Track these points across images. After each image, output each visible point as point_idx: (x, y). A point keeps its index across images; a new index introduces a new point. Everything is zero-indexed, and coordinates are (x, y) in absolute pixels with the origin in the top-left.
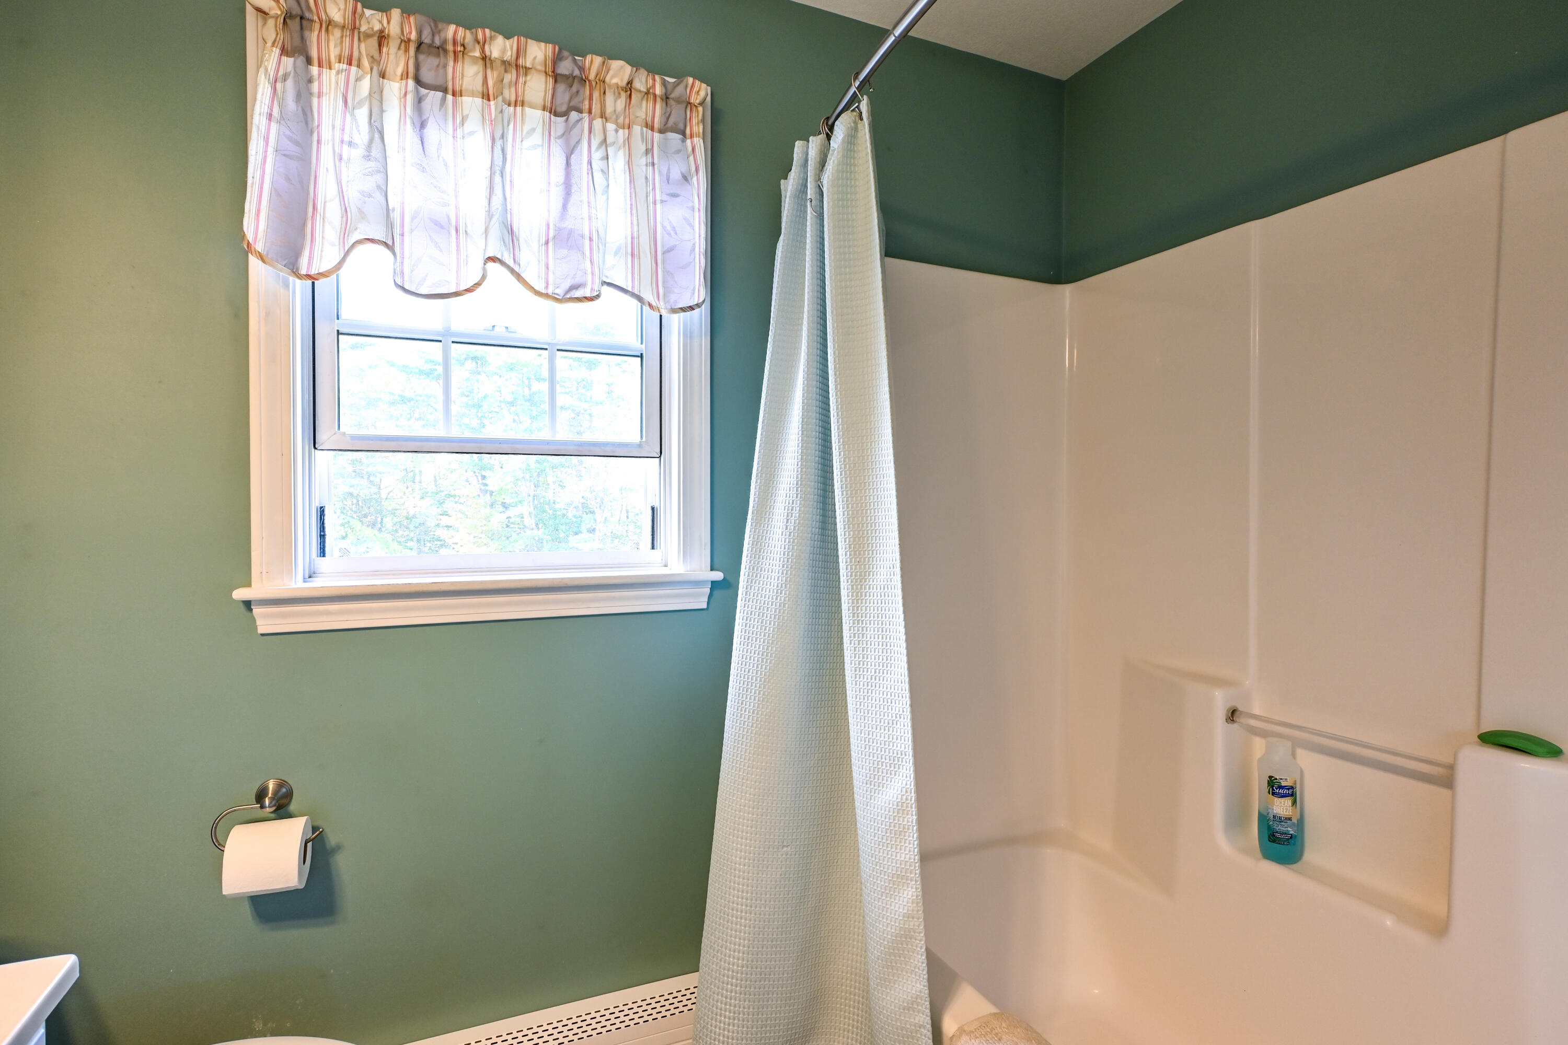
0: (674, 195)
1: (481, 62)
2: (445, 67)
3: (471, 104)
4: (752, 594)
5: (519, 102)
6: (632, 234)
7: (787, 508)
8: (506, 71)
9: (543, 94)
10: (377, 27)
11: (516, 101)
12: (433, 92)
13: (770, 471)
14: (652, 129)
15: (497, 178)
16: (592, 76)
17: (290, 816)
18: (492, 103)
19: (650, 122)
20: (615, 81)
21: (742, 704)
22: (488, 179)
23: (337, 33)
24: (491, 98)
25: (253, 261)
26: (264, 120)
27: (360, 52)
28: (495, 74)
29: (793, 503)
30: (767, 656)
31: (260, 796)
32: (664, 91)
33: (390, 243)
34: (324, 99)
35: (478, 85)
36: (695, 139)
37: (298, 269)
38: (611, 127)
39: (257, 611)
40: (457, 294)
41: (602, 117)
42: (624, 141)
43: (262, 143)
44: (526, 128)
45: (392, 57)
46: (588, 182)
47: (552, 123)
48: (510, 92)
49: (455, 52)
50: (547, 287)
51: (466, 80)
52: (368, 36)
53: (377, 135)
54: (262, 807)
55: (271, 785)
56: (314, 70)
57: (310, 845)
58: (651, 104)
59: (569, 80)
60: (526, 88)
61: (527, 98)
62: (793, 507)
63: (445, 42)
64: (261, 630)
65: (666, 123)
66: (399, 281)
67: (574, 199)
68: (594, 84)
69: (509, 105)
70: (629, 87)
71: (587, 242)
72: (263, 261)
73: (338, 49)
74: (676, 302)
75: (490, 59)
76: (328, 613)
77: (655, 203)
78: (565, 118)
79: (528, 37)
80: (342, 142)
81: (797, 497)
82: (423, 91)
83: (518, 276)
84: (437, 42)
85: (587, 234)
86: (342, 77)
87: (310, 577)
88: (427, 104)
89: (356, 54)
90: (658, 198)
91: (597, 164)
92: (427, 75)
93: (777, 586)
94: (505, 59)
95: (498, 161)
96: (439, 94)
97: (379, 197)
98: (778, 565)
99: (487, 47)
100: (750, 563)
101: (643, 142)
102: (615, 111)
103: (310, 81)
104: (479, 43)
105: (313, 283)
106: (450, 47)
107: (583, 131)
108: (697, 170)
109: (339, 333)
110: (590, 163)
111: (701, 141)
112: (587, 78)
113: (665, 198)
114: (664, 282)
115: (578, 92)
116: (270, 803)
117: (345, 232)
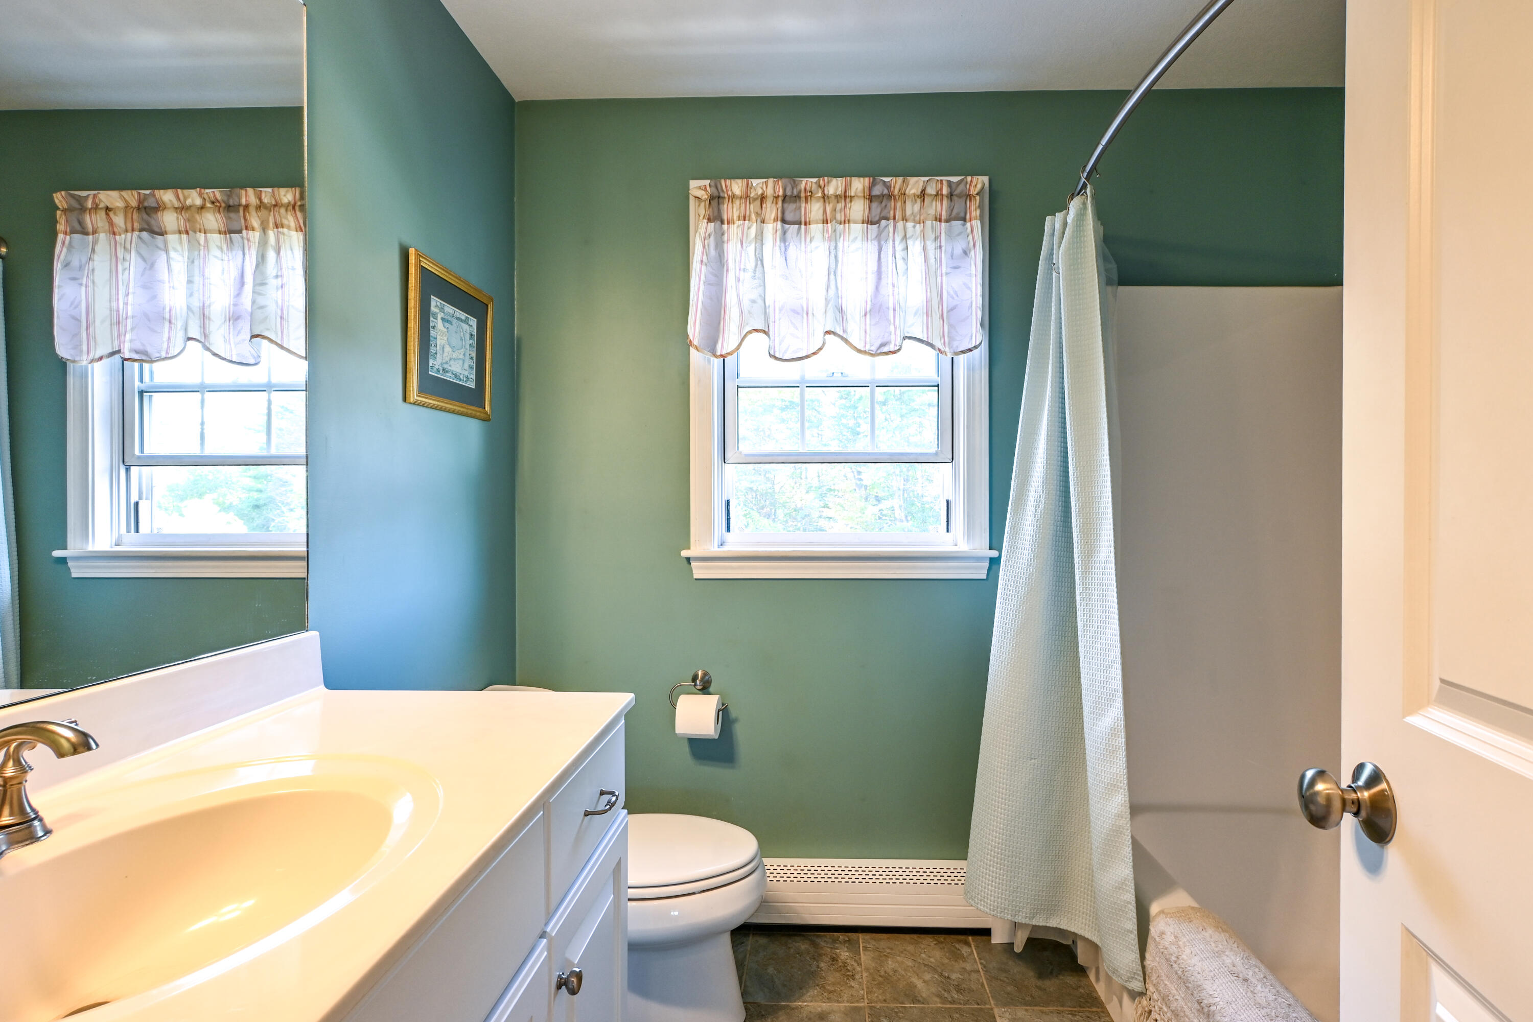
0: (956, 268)
1: (822, 200)
2: (800, 208)
3: (816, 229)
4: (1009, 566)
5: (847, 221)
6: (927, 299)
7: (1036, 501)
8: (838, 202)
9: (862, 212)
10: (760, 192)
11: (845, 221)
12: (792, 226)
13: (1025, 473)
14: (940, 221)
15: (832, 277)
16: (896, 192)
17: (709, 694)
18: (829, 225)
19: (938, 216)
20: (913, 191)
21: (1001, 648)
22: (827, 276)
23: (737, 202)
24: (829, 221)
25: (692, 350)
26: (699, 265)
27: (750, 212)
28: (831, 205)
29: (1040, 497)
30: (1019, 613)
31: (694, 679)
32: (949, 190)
33: (767, 330)
34: (730, 243)
35: (820, 216)
36: (973, 221)
37: (716, 353)
38: (910, 225)
39: (693, 564)
40: (807, 357)
41: (903, 220)
42: (920, 232)
43: (697, 279)
44: (852, 237)
45: (768, 209)
46: (892, 269)
47: (869, 230)
48: (841, 216)
49: (806, 197)
50: (865, 346)
51: (812, 213)
52: (755, 200)
53: (759, 263)
54: (696, 686)
55: (700, 673)
56: (725, 226)
57: (721, 713)
58: (939, 203)
59: (881, 198)
60: (851, 210)
61: (851, 218)
62: (1040, 500)
63: (800, 192)
64: (695, 576)
65: (950, 215)
66: (772, 353)
67: (883, 282)
68: (897, 197)
69: (840, 224)
70: (923, 195)
71: (891, 312)
72: (698, 350)
73: (738, 212)
74: (957, 347)
75: (828, 197)
76: (732, 568)
77: (941, 276)
78: (878, 225)
79: (851, 176)
80: (740, 270)
81: (1043, 492)
82: (787, 226)
83: (846, 341)
84: (795, 193)
85: (891, 306)
86: (740, 229)
87: (721, 545)
88: (789, 235)
89: (748, 213)
90: (944, 271)
91: (899, 255)
92: (789, 216)
93: (1028, 560)
94: (837, 194)
95: (833, 266)
96: (797, 226)
97: (760, 302)
98: (1028, 545)
99: (826, 189)
100: (1009, 542)
101: (933, 231)
102: (913, 213)
103: (723, 234)
104: (821, 187)
105: (724, 360)
106: (803, 195)
107: (889, 233)
108: (974, 245)
109: (738, 387)
110: (894, 255)
111: (979, 222)
112: (893, 195)
113: (949, 270)
114: (949, 333)
115: (886, 206)
116: (700, 683)
117: (741, 327)
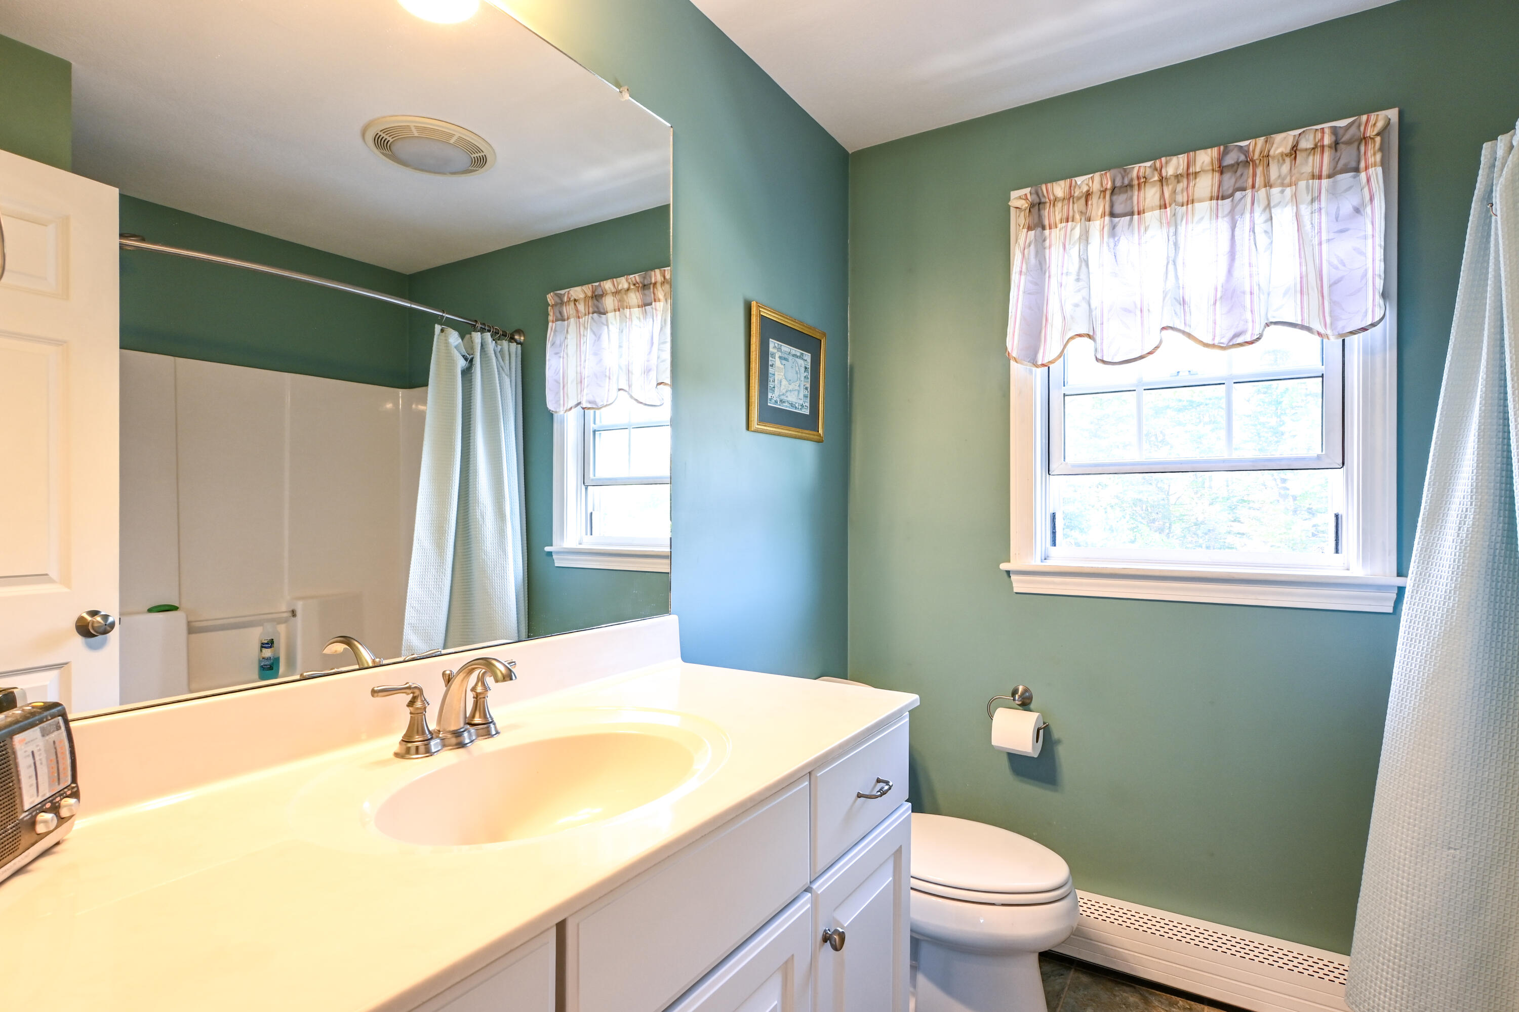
0: (1342, 231)
1: (1159, 183)
2: (1131, 198)
3: (1152, 217)
4: (1418, 598)
5: (1191, 201)
6: (1301, 274)
7: (1459, 516)
8: (1178, 182)
9: (1210, 188)
10: (1085, 189)
11: (1188, 201)
12: (1123, 218)
13: (1445, 479)
14: (1320, 177)
15: (1171, 266)
16: (1256, 156)
18: (1168, 209)
19: (1317, 172)
20: (1279, 151)
21: (1402, 700)
22: (1165, 267)
23: (1059, 205)
24: (1168, 205)
25: (1012, 363)
26: (1017, 276)
27: (1074, 211)
28: (1170, 187)
29: (1466, 511)
30: (1431, 658)
31: (1013, 693)
32: (1333, 138)
33: (1091, 334)
34: (1053, 248)
35: (1156, 201)
36: (1370, 170)
37: (1036, 362)
38: (1275, 191)
39: (1013, 577)
40: (1141, 357)
41: (1265, 186)
42: (1292, 197)
43: (1016, 290)
44: (1196, 218)
45: (1095, 206)
46: (1249, 247)
47: (1219, 207)
48: (1183, 196)
49: (1139, 185)
50: (1214, 339)
51: (1147, 201)
52: (1079, 198)
53: (1083, 264)
54: (1014, 700)
55: (1019, 688)
56: (1047, 232)
57: (1041, 732)
58: (1318, 157)
59: (1235, 167)
60: (1196, 188)
61: (1196, 196)
62: (1466, 515)
63: (1132, 180)
64: (1016, 590)
65: (1335, 167)
66: (1099, 357)
67: (1237, 263)
68: (1257, 162)
69: (1182, 206)
70: (1294, 150)
71: (1248, 296)
72: (1016, 362)
73: (1060, 215)
74: (1344, 327)
75: (1166, 178)
76: (1054, 583)
77: (1320, 244)
78: (1231, 199)
79: (1195, 150)
80: (1062, 274)
81: (1471, 505)
82: (1117, 220)
83: (1189, 335)
84: (1126, 182)
85: (1248, 290)
86: (1063, 232)
87: (1045, 559)
88: (1119, 229)
89: (1071, 214)
90: (1324, 238)
91: (1260, 226)
92: (1118, 209)
93: (1445, 592)
94: (1178, 173)
95: (1172, 255)
96: (1128, 218)
97: (1084, 305)
98: (1447, 572)
99: (1164, 171)
100: (1418, 568)
101: (1308, 193)
102: (1279, 176)
103: (1044, 240)
104: (1157, 170)
105: (1048, 368)
106: (1136, 182)
107: (1245, 205)
108: (1372, 199)
109: (1065, 395)
110: (1253, 230)
111: (1379, 170)
112: (1252, 160)
113: (1332, 236)
114: (1331, 312)
115: (1242, 175)
116: (1020, 698)
117: (1064, 333)
